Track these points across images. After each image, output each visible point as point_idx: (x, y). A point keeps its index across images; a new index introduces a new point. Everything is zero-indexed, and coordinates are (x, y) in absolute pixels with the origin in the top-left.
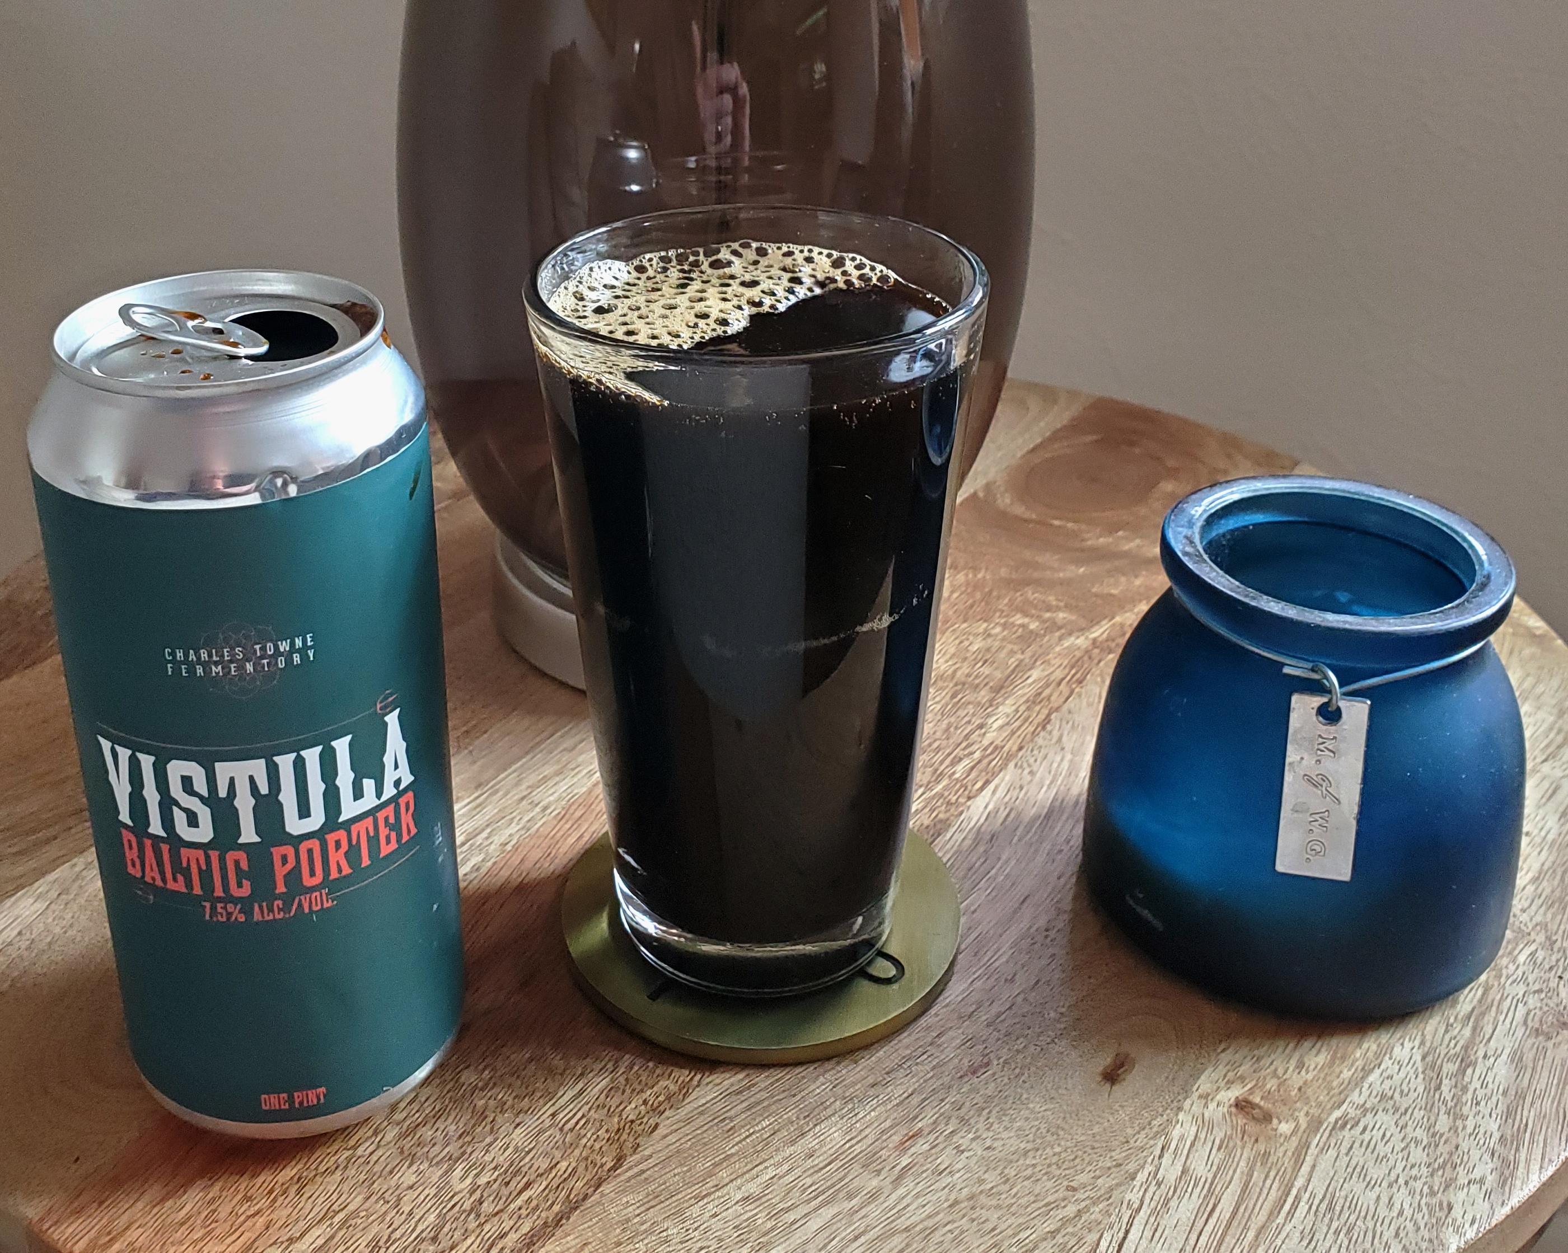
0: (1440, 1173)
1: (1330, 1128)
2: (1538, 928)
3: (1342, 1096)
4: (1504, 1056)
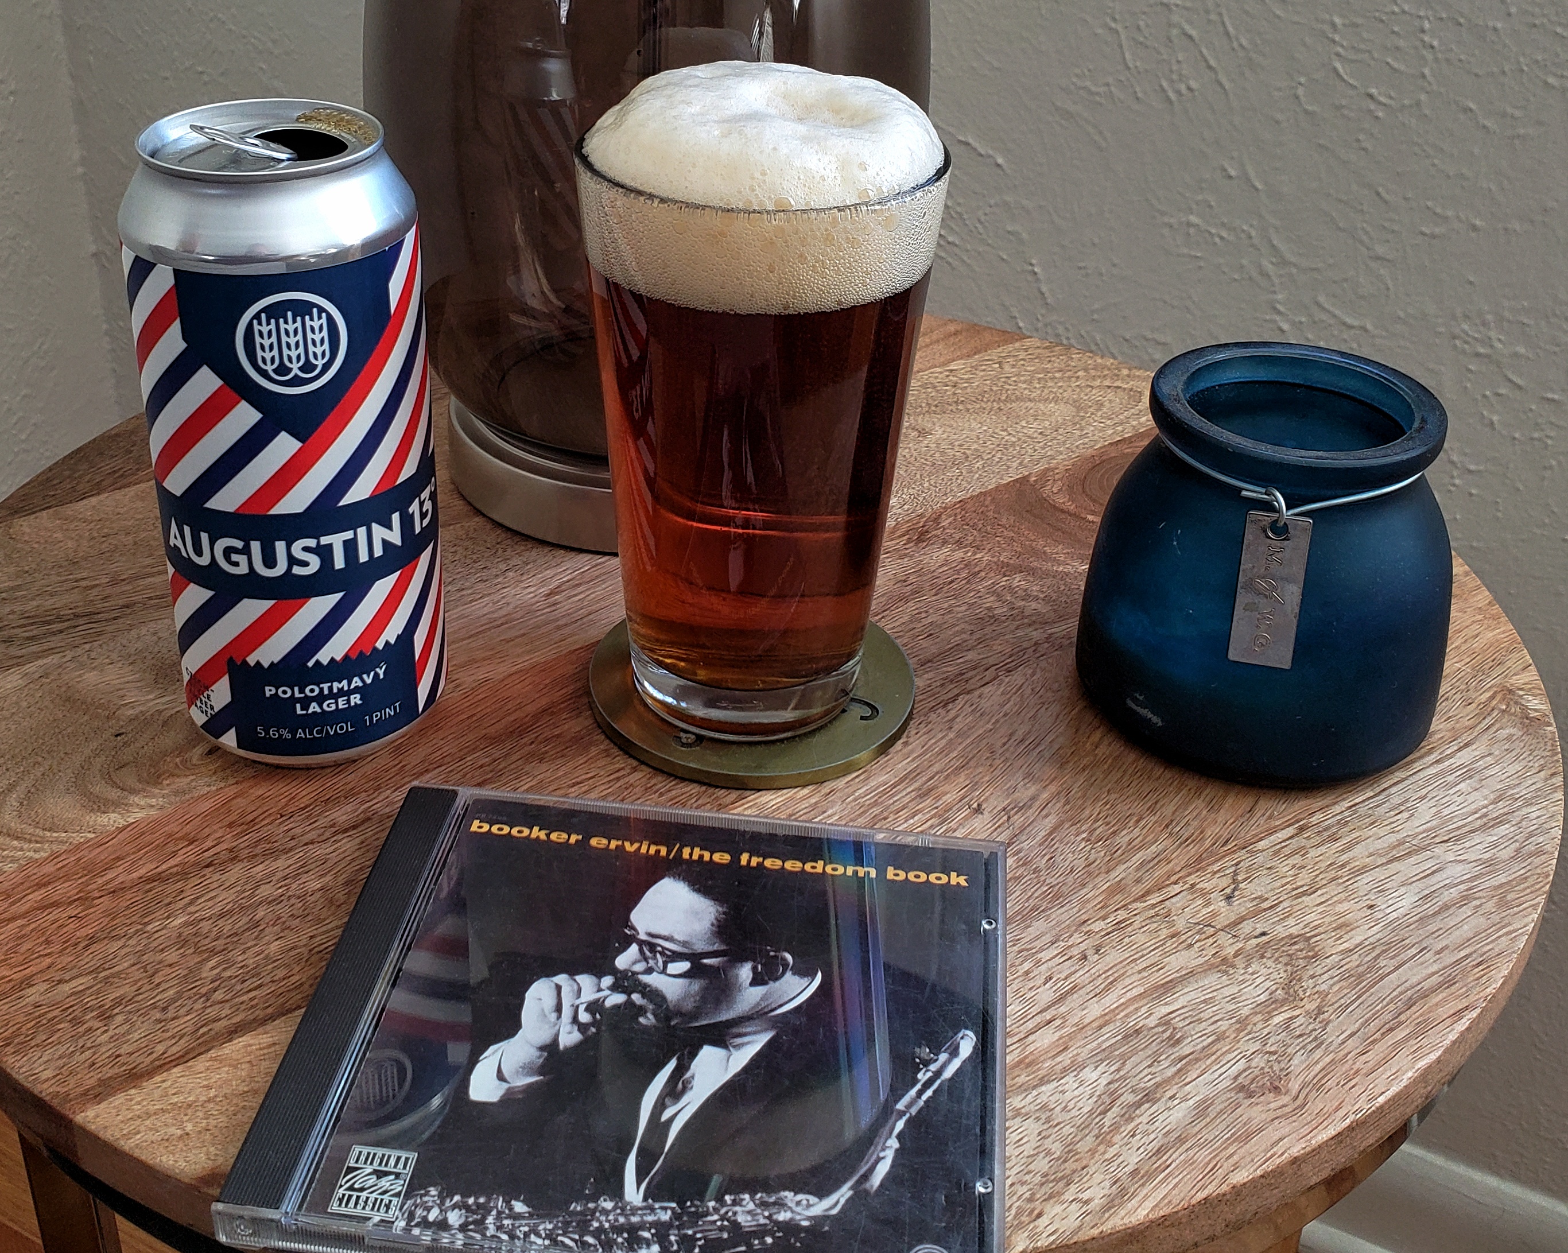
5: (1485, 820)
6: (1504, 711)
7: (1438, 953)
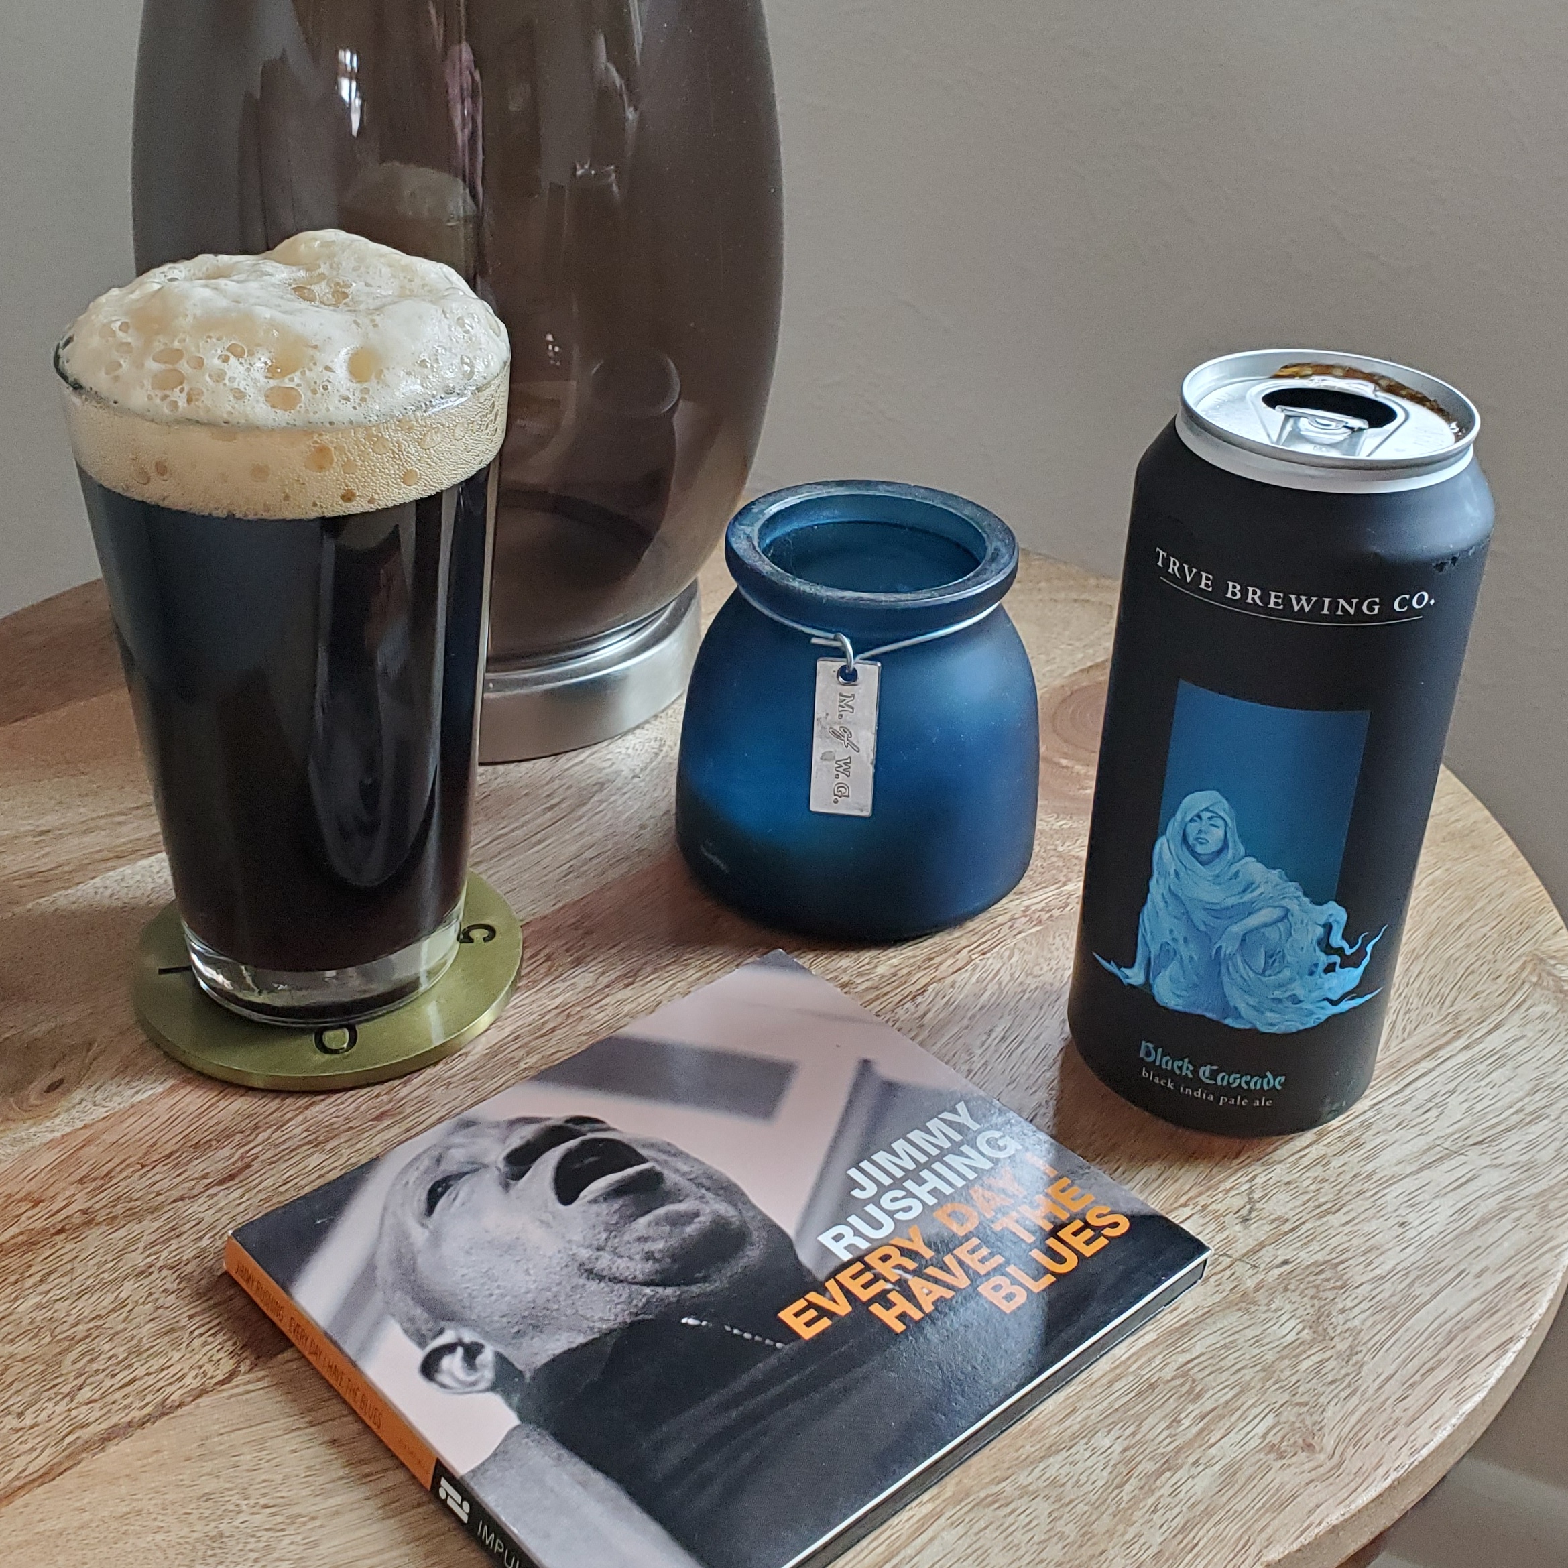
1: (973, 1504)
2: (1347, 1335)
3: (1010, 1472)
4: (1217, 1467)
5: (1521, 1115)
6: (1535, 984)
7: (1479, 1275)
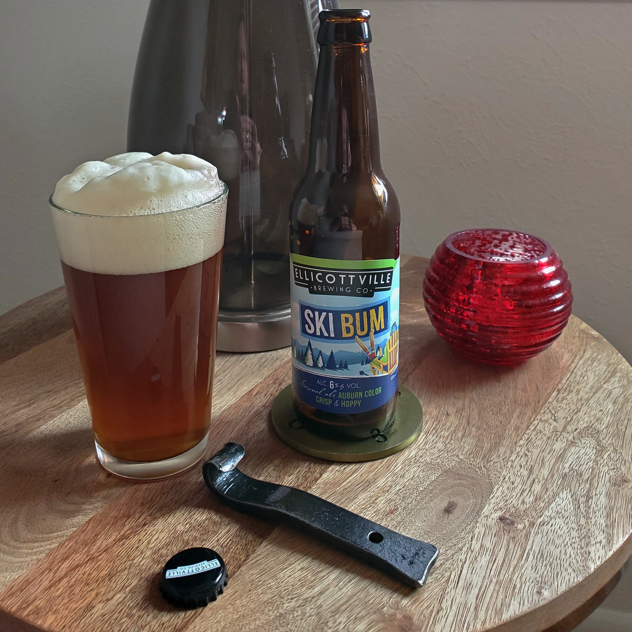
0: (584, 540)
1: (538, 526)
2: (610, 445)
3: (541, 513)
4: (603, 494)
5: (610, 373)
6: (587, 337)
